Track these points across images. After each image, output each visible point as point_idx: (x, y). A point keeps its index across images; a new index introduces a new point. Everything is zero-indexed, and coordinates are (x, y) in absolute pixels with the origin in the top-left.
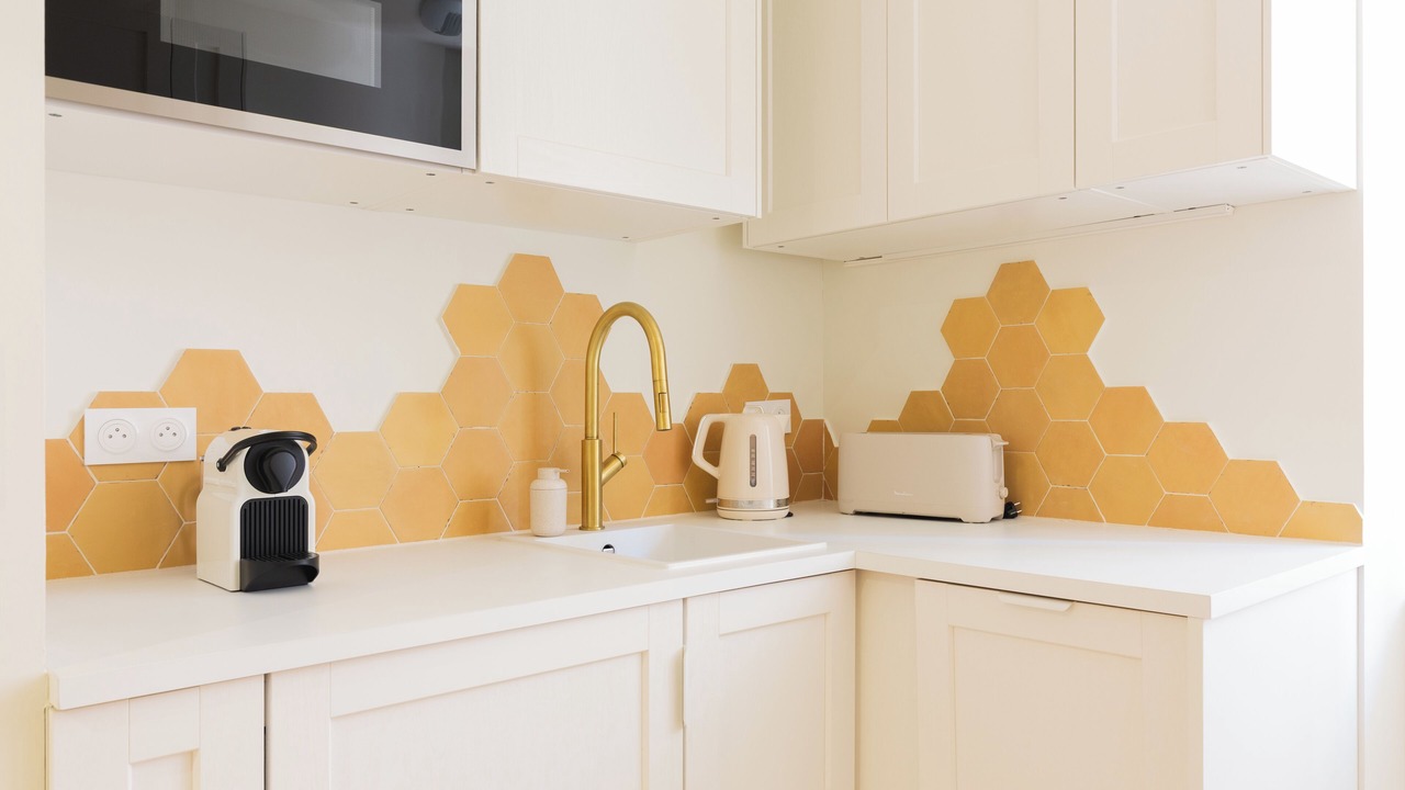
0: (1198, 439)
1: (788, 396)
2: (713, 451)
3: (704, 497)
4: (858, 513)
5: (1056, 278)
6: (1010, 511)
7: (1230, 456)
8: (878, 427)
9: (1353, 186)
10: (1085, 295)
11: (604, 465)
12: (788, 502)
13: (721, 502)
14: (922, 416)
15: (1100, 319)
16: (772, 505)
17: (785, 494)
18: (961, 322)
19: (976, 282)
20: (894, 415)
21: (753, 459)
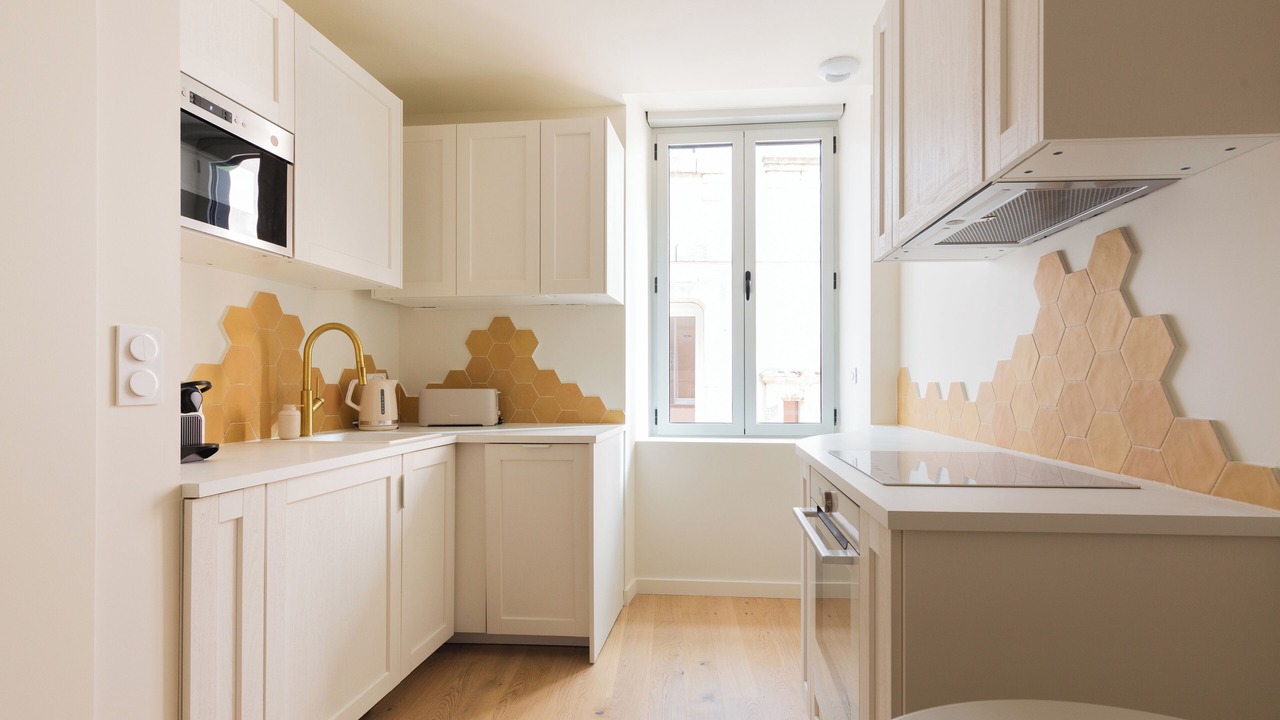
0: (573, 389)
1: (384, 371)
2: (356, 399)
3: (351, 421)
4: (429, 426)
5: (519, 325)
6: (500, 422)
7: (584, 395)
8: (430, 386)
9: (623, 303)
10: (530, 333)
11: (314, 402)
12: (397, 421)
13: (362, 423)
14: (455, 381)
15: (538, 343)
16: (390, 423)
17: (396, 418)
18: (475, 340)
19: (483, 324)
20: (441, 382)
21: (383, 401)
